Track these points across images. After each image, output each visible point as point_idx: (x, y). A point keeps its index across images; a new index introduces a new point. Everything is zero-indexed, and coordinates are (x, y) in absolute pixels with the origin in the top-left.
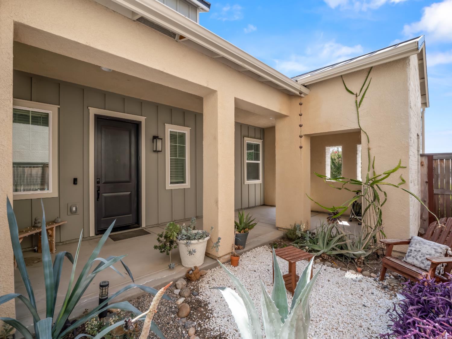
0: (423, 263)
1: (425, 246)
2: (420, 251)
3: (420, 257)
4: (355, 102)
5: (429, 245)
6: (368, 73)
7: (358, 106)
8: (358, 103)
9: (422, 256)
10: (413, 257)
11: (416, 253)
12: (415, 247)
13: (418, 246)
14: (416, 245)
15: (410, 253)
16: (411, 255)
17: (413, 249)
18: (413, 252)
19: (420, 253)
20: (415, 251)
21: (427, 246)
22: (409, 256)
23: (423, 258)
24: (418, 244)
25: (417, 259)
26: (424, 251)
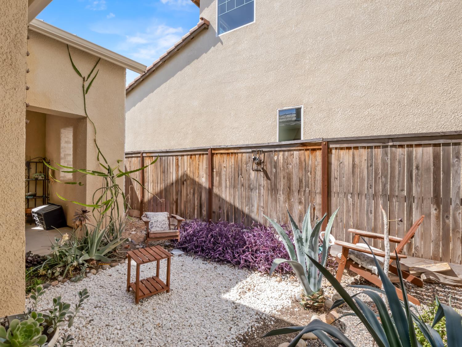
0: (162, 228)
1: (159, 216)
2: (157, 221)
3: (159, 224)
4: (82, 86)
5: (161, 215)
6: (96, 63)
7: (85, 92)
8: (85, 89)
9: (160, 223)
10: (156, 227)
11: (156, 223)
12: (154, 220)
13: (155, 218)
14: (153, 218)
15: (152, 225)
16: (153, 226)
17: (153, 221)
18: (154, 223)
19: (158, 222)
20: (155, 222)
21: (160, 216)
22: (152, 227)
23: (161, 224)
24: (154, 217)
25: (158, 227)
26: (160, 220)
